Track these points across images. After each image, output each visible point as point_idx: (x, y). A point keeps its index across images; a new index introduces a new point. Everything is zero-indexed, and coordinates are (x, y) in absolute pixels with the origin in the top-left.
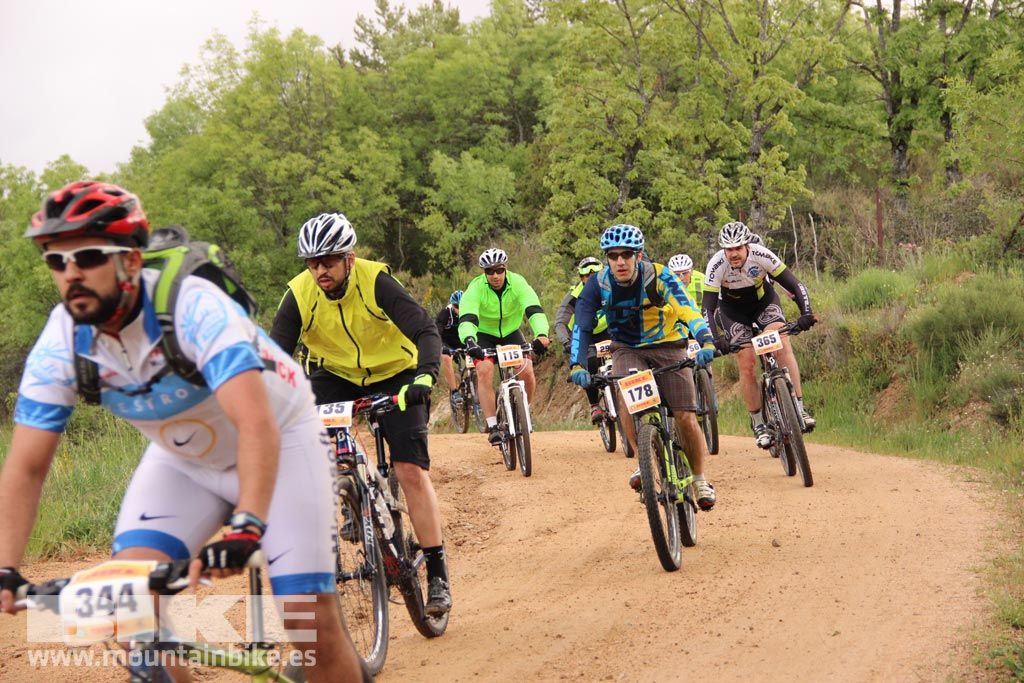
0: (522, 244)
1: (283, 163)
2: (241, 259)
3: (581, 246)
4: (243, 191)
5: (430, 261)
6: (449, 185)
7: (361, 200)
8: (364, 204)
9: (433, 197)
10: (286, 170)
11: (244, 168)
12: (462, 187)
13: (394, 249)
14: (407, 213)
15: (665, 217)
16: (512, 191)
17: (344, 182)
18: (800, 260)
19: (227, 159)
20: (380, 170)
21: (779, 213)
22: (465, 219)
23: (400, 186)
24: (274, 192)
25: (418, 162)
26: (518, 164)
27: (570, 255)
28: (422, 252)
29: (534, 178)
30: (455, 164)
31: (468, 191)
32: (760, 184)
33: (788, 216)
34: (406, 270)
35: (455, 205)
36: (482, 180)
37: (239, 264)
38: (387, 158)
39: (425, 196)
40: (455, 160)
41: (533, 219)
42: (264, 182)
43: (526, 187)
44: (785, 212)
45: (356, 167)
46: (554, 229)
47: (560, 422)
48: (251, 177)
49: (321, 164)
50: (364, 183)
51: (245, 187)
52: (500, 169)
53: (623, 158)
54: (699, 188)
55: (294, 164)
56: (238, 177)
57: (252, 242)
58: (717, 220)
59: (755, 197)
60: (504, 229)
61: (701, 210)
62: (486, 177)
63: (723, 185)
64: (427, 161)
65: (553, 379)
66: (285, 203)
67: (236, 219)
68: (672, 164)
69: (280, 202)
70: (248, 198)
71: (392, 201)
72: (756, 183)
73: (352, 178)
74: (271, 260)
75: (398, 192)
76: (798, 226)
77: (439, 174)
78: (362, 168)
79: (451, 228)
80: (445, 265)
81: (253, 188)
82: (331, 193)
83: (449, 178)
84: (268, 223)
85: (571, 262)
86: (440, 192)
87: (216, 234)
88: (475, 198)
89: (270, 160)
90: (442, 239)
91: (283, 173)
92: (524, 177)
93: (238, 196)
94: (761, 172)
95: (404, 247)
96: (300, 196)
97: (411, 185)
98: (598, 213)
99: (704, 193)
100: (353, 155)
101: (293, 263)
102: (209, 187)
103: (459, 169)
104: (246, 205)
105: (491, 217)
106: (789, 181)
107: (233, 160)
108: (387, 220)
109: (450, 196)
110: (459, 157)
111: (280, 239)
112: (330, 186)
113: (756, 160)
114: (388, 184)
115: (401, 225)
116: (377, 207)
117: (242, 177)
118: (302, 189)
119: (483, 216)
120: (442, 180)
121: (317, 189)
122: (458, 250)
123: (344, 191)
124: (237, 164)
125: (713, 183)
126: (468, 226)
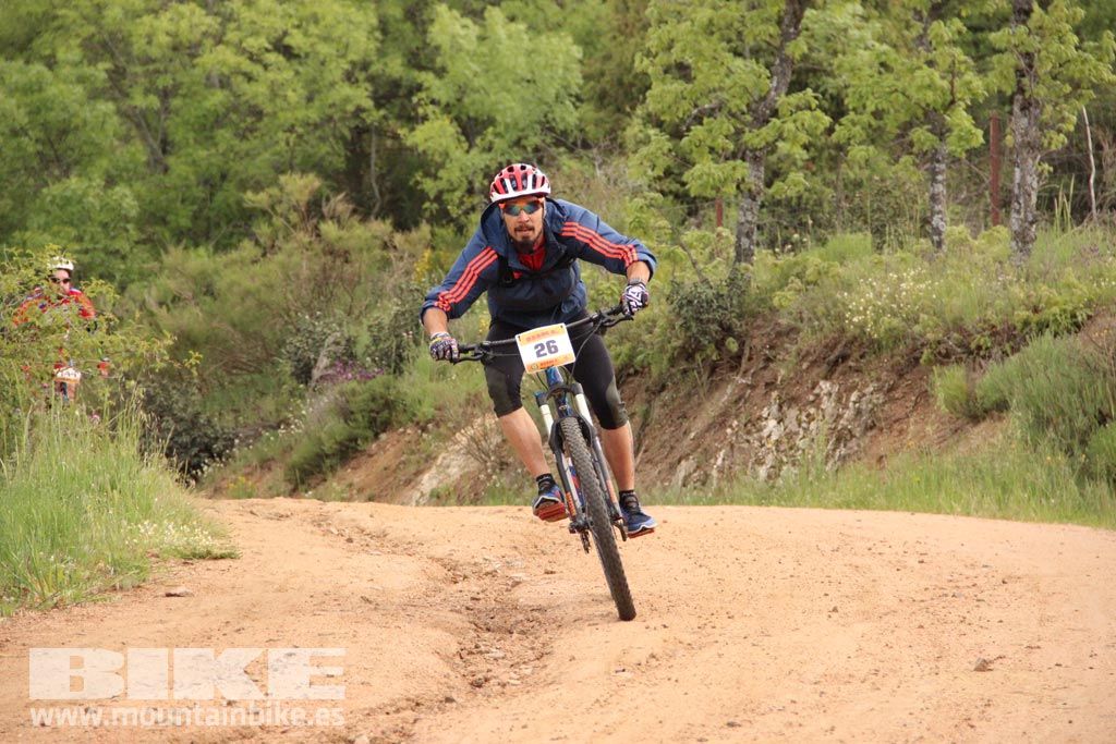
0: (594, 176)
1: (164, 22)
2: (85, 194)
3: (700, 177)
4: (87, 70)
5: (427, 205)
6: (465, 68)
7: (303, 92)
8: (310, 99)
9: (434, 89)
10: (168, 34)
11: (92, 29)
12: (487, 71)
13: (360, 184)
14: (385, 117)
15: (854, 124)
16: (576, 79)
17: (272, 57)
18: (1100, 207)
19: (61, 12)
20: (340, 38)
21: (1063, 120)
22: (490, 129)
23: (375, 68)
24: (147, 74)
25: (408, 26)
26: (589, 33)
27: (681, 197)
28: (411, 188)
29: (617, 59)
30: (474, 30)
31: (497, 78)
32: (1031, 66)
33: (1079, 127)
34: (383, 219)
35: (473, 103)
36: (522, 60)
37: (80, 201)
38: (353, 18)
39: (419, 88)
40: (475, 23)
41: (613, 131)
42: (129, 54)
43: (602, 74)
44: (1074, 119)
45: (295, 31)
46: (652, 147)
47: (656, 492)
48: (104, 45)
49: (232, 25)
50: (309, 61)
51: (92, 62)
52: (554, 40)
53: (779, 22)
54: (918, 73)
55: (184, 24)
56: (81, 45)
57: (104, 163)
58: (949, 130)
59: (1021, 90)
60: (562, 149)
61: (920, 113)
62: (529, 53)
63: (963, 68)
64: (423, 23)
65: (646, 414)
66: (165, 95)
67: (76, 121)
68: (868, 35)
69: (156, 92)
70: (99, 85)
71: (361, 95)
72: (1022, 64)
73: (288, 52)
74: (138, 197)
75: (371, 79)
76: (1098, 147)
77: (446, 46)
78: (306, 34)
79: (466, 145)
80: (454, 211)
81: (108, 65)
82: (250, 78)
83: (463, 54)
84: (134, 132)
85: (681, 209)
86: (446, 80)
87: (40, 147)
88: (508, 91)
89: (139, 16)
90: (448, 166)
91: (164, 39)
92: (599, 55)
93: (81, 80)
94: (1034, 43)
95: (381, 178)
96: (193, 83)
97: (395, 67)
98: (733, 115)
99: (927, 81)
100: (292, 11)
101: (179, 204)
102: (27, 62)
103: (482, 39)
104: (95, 95)
105: (538, 127)
106: (1084, 61)
107: (72, 14)
108: (351, 130)
109: (462, 90)
110: (483, 19)
111: (156, 161)
112: (247, 66)
113: (1024, 22)
114: (353, 63)
115: (374, 138)
116: (333, 105)
117: (87, 44)
118: (197, 71)
119: (521, 126)
120: (452, 58)
121: (225, 70)
122: (477, 185)
123: (271, 75)
124: (79, 21)
125: (944, 63)
126: (497, 140)
